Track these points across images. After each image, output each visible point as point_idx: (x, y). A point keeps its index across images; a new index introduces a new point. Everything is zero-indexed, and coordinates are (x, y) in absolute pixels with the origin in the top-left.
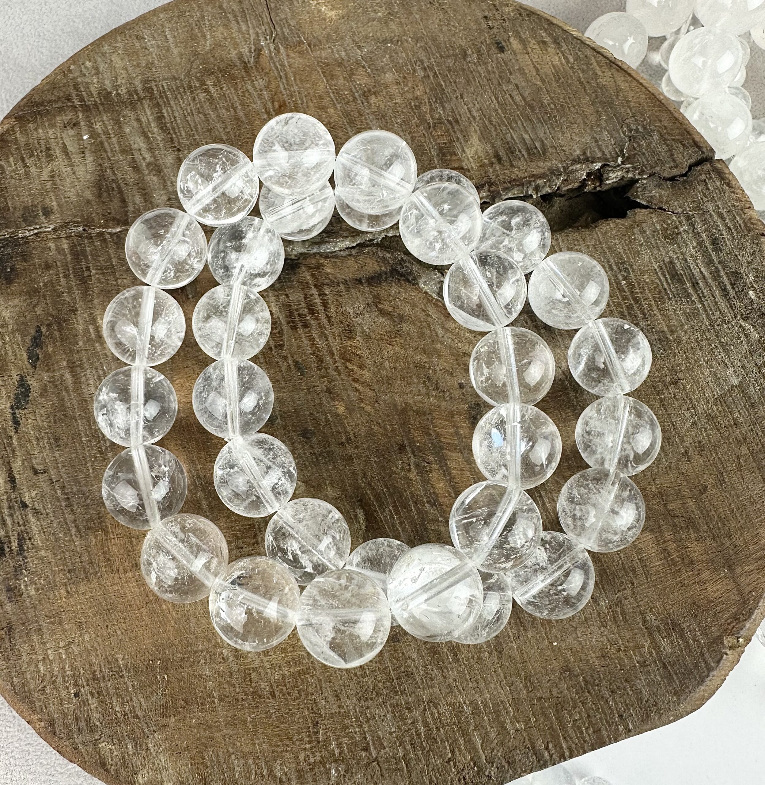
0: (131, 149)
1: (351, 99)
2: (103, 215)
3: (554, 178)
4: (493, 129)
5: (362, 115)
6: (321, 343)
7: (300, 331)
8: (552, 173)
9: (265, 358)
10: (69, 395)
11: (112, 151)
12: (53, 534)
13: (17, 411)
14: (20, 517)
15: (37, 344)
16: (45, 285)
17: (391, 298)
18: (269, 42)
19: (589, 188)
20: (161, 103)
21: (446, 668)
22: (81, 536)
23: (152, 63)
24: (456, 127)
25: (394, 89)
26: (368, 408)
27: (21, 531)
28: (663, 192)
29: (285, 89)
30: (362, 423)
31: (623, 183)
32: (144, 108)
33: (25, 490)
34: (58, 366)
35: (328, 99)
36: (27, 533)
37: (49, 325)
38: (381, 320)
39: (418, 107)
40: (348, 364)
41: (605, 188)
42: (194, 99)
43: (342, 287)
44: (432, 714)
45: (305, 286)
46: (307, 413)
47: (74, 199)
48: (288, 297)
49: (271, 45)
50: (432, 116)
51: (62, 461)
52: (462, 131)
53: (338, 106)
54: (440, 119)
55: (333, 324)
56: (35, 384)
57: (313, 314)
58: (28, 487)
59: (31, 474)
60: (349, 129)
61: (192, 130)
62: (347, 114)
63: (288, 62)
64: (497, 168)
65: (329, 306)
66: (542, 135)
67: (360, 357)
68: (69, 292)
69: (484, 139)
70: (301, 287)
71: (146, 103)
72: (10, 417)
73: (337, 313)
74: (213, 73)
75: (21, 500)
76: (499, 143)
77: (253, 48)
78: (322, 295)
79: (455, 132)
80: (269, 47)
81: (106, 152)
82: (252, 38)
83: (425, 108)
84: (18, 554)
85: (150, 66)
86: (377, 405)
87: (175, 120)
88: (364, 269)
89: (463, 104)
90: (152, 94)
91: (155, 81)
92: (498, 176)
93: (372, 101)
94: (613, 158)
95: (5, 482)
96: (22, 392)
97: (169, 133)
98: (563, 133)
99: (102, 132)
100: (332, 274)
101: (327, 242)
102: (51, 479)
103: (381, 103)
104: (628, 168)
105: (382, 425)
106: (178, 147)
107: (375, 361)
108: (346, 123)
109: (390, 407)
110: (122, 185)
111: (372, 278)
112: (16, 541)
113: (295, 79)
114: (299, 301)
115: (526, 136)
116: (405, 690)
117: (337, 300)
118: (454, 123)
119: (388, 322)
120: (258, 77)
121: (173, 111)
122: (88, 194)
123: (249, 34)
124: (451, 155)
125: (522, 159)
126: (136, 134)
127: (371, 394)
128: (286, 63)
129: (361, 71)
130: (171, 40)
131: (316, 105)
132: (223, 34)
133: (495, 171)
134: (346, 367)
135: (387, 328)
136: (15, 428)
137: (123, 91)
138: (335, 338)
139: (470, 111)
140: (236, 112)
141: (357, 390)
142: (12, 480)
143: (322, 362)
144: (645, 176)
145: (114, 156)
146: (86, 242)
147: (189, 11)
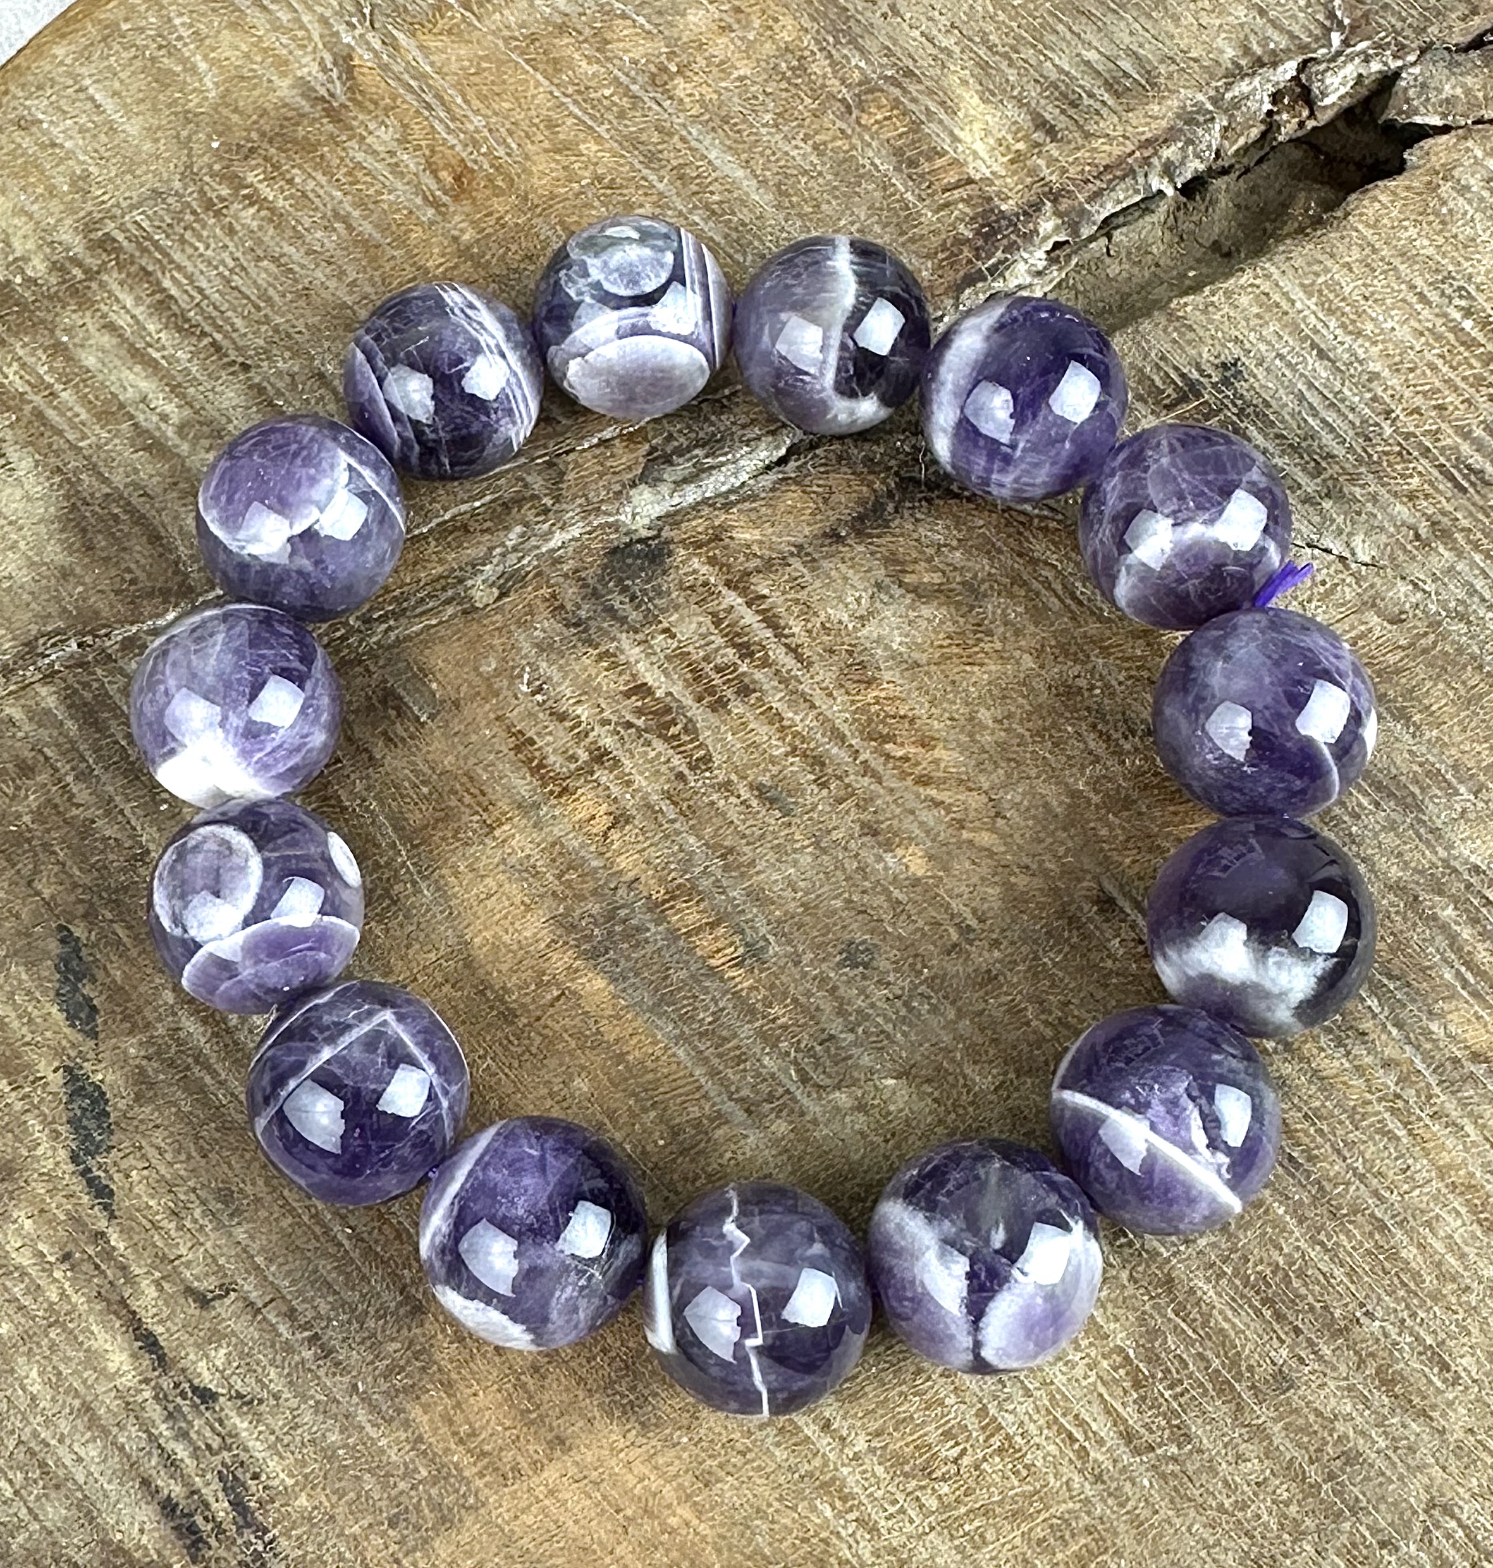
0: (122, 406)
1: (625, 102)
2: (117, 592)
3: (1200, 132)
4: (1004, 65)
5: (671, 135)
6: (800, 720)
7: (737, 708)
8: (1190, 121)
9: (675, 804)
10: (214, 1073)
11: (74, 427)
12: (313, 1441)
13: (91, 1162)
14: (208, 1433)
15: (75, 973)
16: (38, 816)
17: (930, 551)
18: (359, 30)
19: (1288, 128)
20: (150, 268)
21: (1434, 1407)
22: (389, 1421)
23: (86, 176)
24: (913, 88)
25: (721, 47)
26: (985, 838)
27: (223, 1464)
28: (1469, 80)
29: (449, 131)
30: (983, 879)
31: (1365, 92)
32: (111, 294)
33: (192, 1357)
34: (155, 1010)
35: (570, 121)
36: (242, 1464)
37: (90, 916)
38: (926, 611)
39: (801, 69)
40: (888, 746)
41: (1324, 118)
42: (231, 231)
43: (796, 563)
44: (1449, 1536)
45: (703, 593)
46: (838, 903)
47: (24, 577)
48: (673, 636)
49: (369, 36)
50: (843, 81)
51: (263, 1249)
52: (931, 92)
53: (601, 130)
54: (865, 81)
55: (810, 664)
56: (110, 1078)
57: (751, 654)
58: (198, 1346)
59: (192, 1308)
60: (653, 177)
61: (259, 309)
62: (633, 142)
63: (432, 64)
64: (1055, 153)
65: (782, 623)
66: (1127, 40)
67: (912, 721)
68: (108, 813)
69: (993, 95)
70: (694, 598)
71: (112, 279)
72: (78, 1185)
73: (809, 631)
74: (252, 150)
75: (191, 1385)
76: (1033, 91)
77: (329, 60)
78: (754, 601)
79: (914, 100)
80: (368, 43)
81: (60, 433)
82: (316, 37)
83: (819, 66)
84: (239, 1529)
85: (81, 183)
86: (1000, 822)
87: (206, 297)
88: (831, 504)
89: (905, 26)
90: (119, 250)
91: (113, 218)
92: (1064, 171)
93: (680, 93)
94: (1317, 39)
95: (134, 1356)
96: (84, 1110)
97: (204, 334)
98: (1176, 19)
99: (28, 388)
100: (761, 542)
101: (712, 468)
102: (252, 1304)
103: (704, 89)
104: (1364, 52)
105: (1034, 866)
106: (240, 360)
107: (951, 719)
108: (639, 166)
109: (1034, 817)
110: (134, 500)
111: (861, 518)
112: (221, 1495)
113: (466, 101)
114: (703, 636)
115: (1091, 55)
116: (1357, 1499)
117: (797, 601)
118: (905, 82)
119: (944, 610)
120: (372, 126)
121: (190, 278)
122: (55, 553)
123: (302, 27)
124: (929, 159)
125: (1104, 112)
126: (119, 363)
127: (976, 801)
128: (428, 69)
129: (623, 30)
130: (109, 105)
131: (546, 145)
132: (237, 48)
133: (1051, 161)
134: (888, 756)
135: (950, 627)
136: (106, 1207)
137: (38, 267)
138: (830, 695)
139: (930, 40)
140: (350, 228)
141: (938, 804)
142: (149, 1343)
143: (823, 764)
144: (1412, 58)
145: (84, 437)
146: (99, 672)
147: (126, 20)
